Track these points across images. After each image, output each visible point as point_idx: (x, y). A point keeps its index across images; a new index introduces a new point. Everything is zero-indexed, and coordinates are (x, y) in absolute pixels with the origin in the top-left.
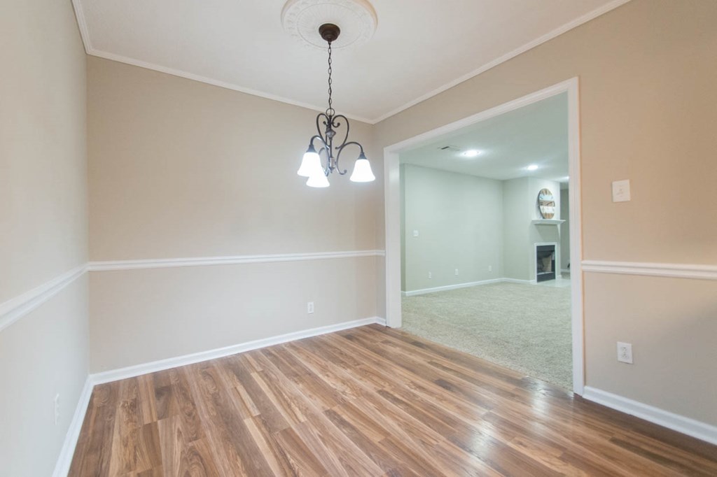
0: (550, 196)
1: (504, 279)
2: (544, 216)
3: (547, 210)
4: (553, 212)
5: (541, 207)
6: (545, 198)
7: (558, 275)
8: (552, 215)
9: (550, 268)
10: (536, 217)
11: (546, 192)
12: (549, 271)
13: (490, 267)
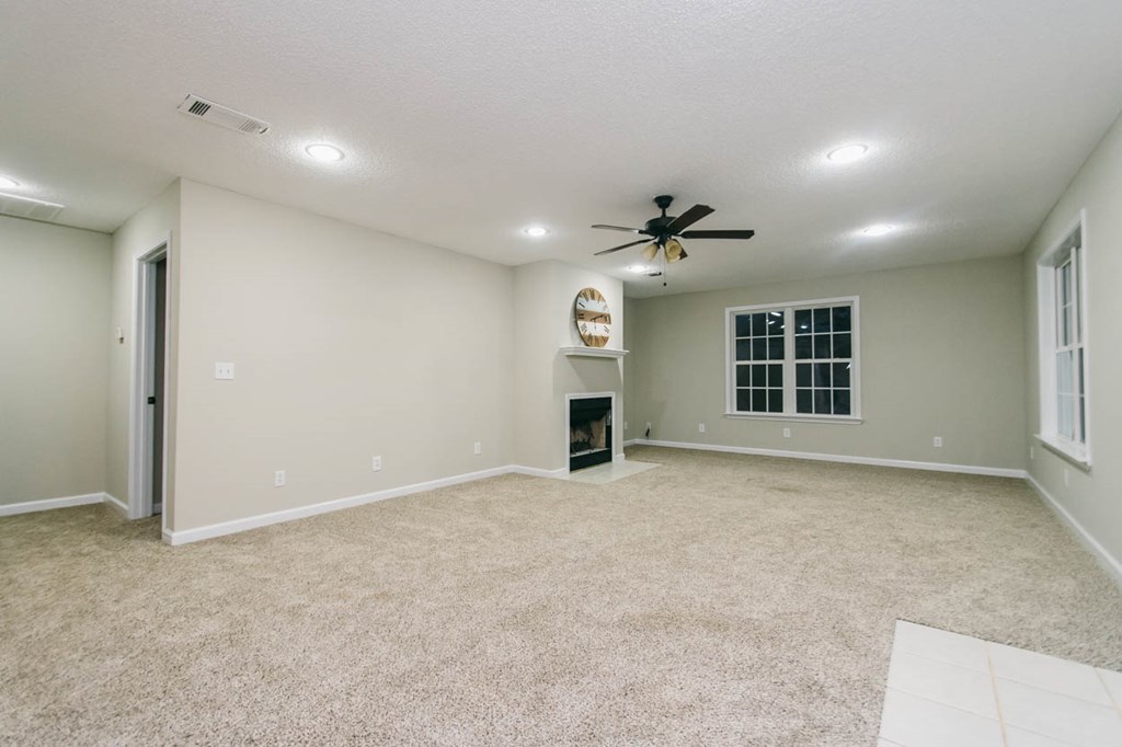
0: (602, 304)
1: (511, 468)
2: (588, 340)
3: (594, 329)
4: (605, 334)
5: (580, 323)
6: (591, 306)
7: (618, 455)
8: (605, 340)
9: (603, 441)
10: (570, 343)
11: (592, 294)
12: (601, 448)
13: (477, 444)
